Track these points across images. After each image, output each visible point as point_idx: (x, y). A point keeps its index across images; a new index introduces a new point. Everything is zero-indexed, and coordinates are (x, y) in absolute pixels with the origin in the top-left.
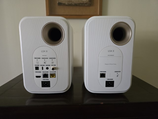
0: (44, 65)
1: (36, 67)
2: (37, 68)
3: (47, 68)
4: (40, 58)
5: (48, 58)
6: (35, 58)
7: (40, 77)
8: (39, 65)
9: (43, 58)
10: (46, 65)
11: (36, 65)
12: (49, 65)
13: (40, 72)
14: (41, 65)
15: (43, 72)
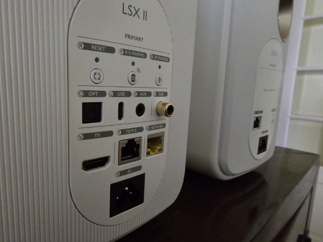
0: (128, 94)
1: (84, 105)
2: (92, 113)
3: (140, 110)
4: (111, 50)
5: (145, 56)
6: (87, 47)
7: (102, 162)
8: (102, 94)
9: (127, 53)
10: (139, 94)
11: (86, 94)
12: (149, 94)
13: (110, 134)
14: (116, 94)
15: (124, 132)
